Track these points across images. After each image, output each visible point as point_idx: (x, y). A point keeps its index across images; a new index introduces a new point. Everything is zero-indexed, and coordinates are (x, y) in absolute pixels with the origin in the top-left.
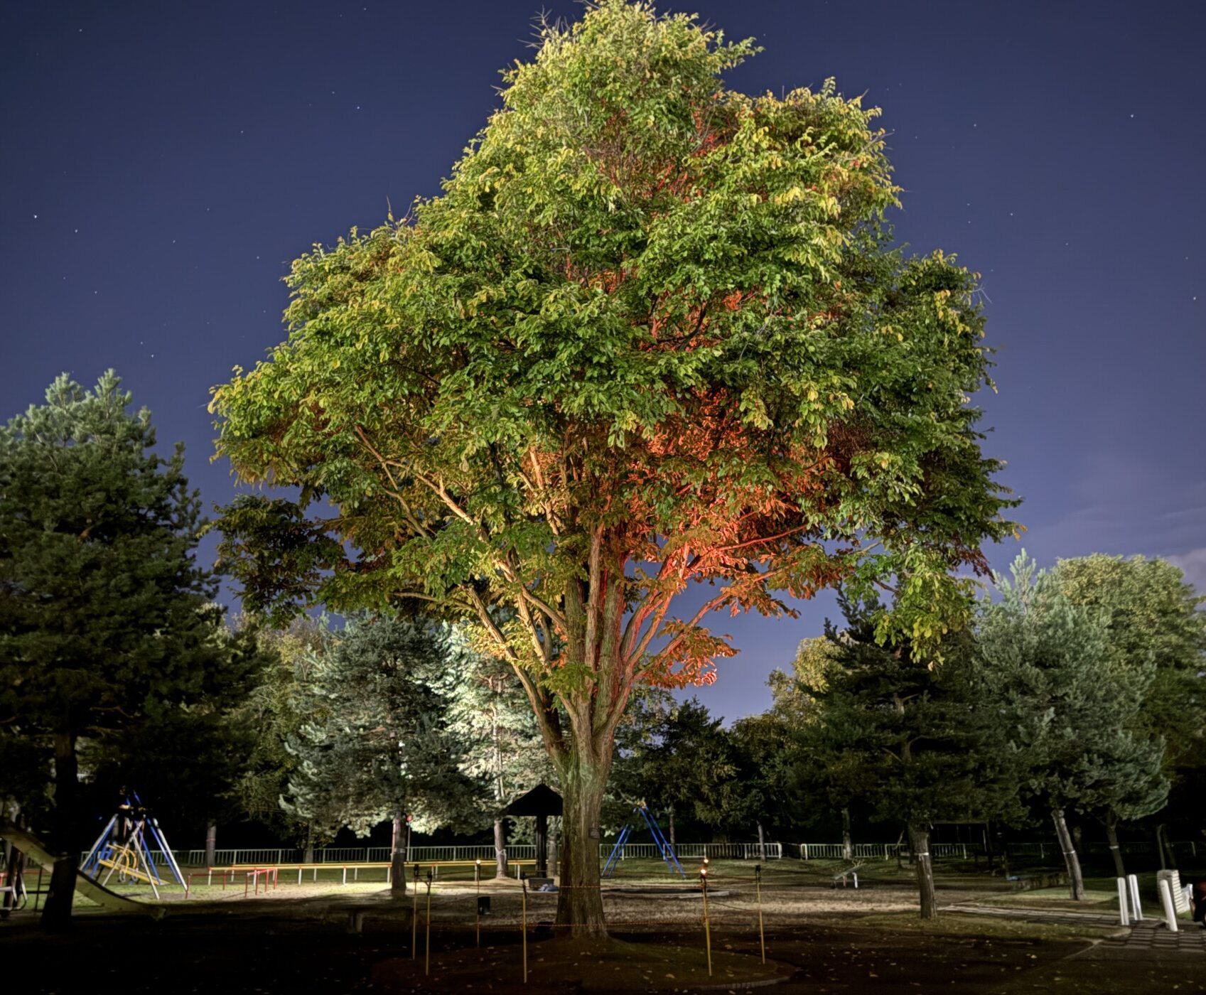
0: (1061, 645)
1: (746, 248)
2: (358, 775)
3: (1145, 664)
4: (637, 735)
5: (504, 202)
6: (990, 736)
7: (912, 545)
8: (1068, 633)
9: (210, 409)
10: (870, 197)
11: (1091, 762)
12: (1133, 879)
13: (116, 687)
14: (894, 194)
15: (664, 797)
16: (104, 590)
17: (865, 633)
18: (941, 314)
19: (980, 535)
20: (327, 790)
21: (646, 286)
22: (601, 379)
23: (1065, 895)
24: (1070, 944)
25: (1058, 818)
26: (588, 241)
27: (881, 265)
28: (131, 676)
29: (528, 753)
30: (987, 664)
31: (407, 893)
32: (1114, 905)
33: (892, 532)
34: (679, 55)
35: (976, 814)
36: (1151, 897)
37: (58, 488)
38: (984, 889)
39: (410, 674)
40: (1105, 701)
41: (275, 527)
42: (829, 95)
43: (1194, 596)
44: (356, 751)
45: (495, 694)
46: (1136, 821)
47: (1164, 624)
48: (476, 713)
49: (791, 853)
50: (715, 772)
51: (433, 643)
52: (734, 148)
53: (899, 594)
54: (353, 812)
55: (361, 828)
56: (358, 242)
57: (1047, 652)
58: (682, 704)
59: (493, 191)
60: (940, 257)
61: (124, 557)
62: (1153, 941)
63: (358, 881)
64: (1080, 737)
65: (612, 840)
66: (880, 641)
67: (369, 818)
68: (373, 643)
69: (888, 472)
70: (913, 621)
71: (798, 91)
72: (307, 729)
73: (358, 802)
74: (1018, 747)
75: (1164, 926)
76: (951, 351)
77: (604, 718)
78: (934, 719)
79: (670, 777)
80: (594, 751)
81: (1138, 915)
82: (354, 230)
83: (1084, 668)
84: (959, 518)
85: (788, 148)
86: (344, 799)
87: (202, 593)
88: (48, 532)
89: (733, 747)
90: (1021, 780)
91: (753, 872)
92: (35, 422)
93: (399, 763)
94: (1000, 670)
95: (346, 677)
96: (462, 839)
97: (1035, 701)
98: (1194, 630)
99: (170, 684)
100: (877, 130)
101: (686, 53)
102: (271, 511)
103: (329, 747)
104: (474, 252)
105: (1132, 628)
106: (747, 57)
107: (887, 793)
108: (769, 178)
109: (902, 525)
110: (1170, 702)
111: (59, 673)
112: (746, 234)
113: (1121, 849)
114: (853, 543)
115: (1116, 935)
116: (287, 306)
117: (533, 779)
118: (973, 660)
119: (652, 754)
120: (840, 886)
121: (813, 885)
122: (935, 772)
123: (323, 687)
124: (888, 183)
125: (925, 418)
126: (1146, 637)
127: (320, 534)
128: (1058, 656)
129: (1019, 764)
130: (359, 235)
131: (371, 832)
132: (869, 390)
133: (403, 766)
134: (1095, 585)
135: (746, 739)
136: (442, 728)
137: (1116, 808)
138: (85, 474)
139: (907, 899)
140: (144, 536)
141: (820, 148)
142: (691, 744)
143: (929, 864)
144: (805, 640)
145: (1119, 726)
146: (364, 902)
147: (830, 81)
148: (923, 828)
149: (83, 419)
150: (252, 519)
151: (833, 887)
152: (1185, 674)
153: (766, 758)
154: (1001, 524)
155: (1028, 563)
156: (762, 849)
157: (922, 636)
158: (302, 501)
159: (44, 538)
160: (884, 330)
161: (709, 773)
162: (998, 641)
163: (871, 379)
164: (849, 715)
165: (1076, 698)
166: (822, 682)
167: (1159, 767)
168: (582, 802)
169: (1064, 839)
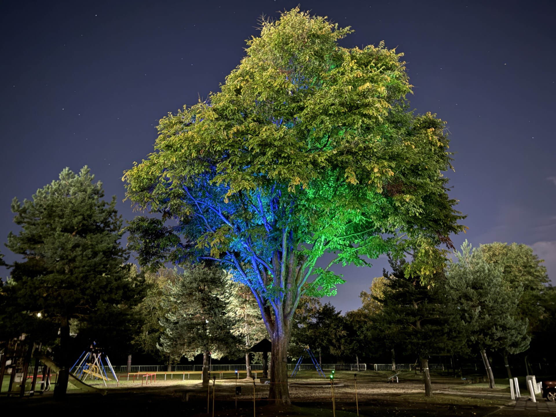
0: (483, 280)
1: (347, 108)
2: (189, 334)
3: (519, 288)
4: (305, 318)
5: (245, 92)
6: (454, 318)
7: (420, 235)
8: (486, 275)
9: (123, 179)
10: (400, 89)
11: (497, 329)
12: (516, 379)
13: (85, 297)
14: (410, 88)
15: (317, 344)
16: (81, 256)
17: (400, 274)
18: (430, 138)
19: (448, 231)
20: (176, 341)
21: (304, 126)
22: (285, 164)
23: (487, 386)
24: (490, 407)
25: (483, 353)
26: (280, 108)
27: (405, 118)
28: (92, 292)
29: (260, 326)
30: (452, 288)
31: (210, 384)
32: (508, 390)
33: (411, 230)
34: (319, 32)
35: (449, 351)
36: (524, 388)
37: (63, 214)
38: (452, 383)
39: (210, 292)
40: (502, 303)
41: (152, 229)
42: (382, 48)
43: (538, 260)
44: (188, 324)
45: (246, 301)
46: (516, 354)
47: (525, 271)
48: (238, 309)
49: (370, 368)
50: (338, 334)
51: (220, 279)
52: (342, 69)
53: (415, 256)
54: (187, 350)
55: (190, 357)
56: (186, 111)
57: (477, 282)
58: (324, 305)
59: (241, 88)
60: (430, 115)
61: (90, 243)
62: (526, 406)
63: (189, 379)
64: (492, 318)
65: (295, 362)
66: (407, 276)
67: (193, 353)
68: (195, 279)
69: (409, 203)
70: (421, 268)
71: (369, 46)
72: (168, 315)
73: (189, 346)
74: (466, 323)
75: (530, 400)
76: (435, 154)
77: (289, 310)
78: (430, 310)
79: (319, 336)
80: (285, 324)
81: (518, 395)
82: (185, 106)
83: (493, 289)
84: (440, 224)
85: (365, 69)
86: (183, 345)
87: (123, 258)
88: (58, 232)
89: (346, 323)
90: (467, 337)
91: (354, 376)
92: (54, 187)
93: (206, 330)
94: (458, 290)
95: (184, 294)
96: (232, 362)
97: (472, 303)
98: (538, 274)
99: (109, 296)
100: (402, 62)
101: (322, 32)
102: (150, 223)
103: (177, 323)
104: (232, 112)
105: (512, 273)
106: (348, 34)
107: (411, 343)
108: (357, 82)
109: (416, 227)
110: (529, 304)
111: (62, 292)
112: (347, 102)
113: (510, 366)
114: (394, 235)
115: (510, 404)
116: (157, 137)
117: (262, 337)
118: (446, 286)
119: (311, 326)
120: (391, 382)
121: (379, 381)
122: (431, 334)
123: (174, 298)
124: (407, 83)
125: (425, 180)
126: (518, 277)
127: (170, 233)
128: (482, 284)
129: (467, 330)
130: (187, 108)
131: (194, 359)
132: (400, 168)
133: (207, 331)
134: (496, 255)
135: (351, 320)
136: (224, 315)
137: (508, 349)
138: (74, 209)
139: (419, 388)
140: (98, 234)
141: (378, 69)
142: (328, 322)
143: (428, 373)
144: (375, 279)
145: (508, 314)
146: (191, 388)
147: (382, 42)
148: (426, 357)
149: (74, 186)
150: (142, 226)
151: (388, 382)
152: (534, 293)
153: (359, 328)
154: (458, 226)
155: (468, 245)
156: (358, 366)
157: (425, 274)
158: (163, 219)
159: (56, 235)
160: (406, 144)
161: (335, 334)
162: (456, 278)
163: (402, 164)
164: (394, 309)
165: (490, 302)
166: (382, 296)
167: (525, 332)
168: (280, 346)
169: (486, 362)
